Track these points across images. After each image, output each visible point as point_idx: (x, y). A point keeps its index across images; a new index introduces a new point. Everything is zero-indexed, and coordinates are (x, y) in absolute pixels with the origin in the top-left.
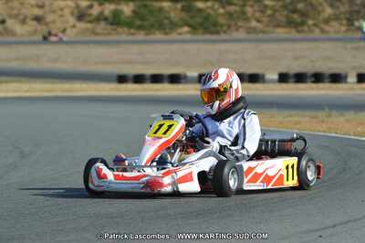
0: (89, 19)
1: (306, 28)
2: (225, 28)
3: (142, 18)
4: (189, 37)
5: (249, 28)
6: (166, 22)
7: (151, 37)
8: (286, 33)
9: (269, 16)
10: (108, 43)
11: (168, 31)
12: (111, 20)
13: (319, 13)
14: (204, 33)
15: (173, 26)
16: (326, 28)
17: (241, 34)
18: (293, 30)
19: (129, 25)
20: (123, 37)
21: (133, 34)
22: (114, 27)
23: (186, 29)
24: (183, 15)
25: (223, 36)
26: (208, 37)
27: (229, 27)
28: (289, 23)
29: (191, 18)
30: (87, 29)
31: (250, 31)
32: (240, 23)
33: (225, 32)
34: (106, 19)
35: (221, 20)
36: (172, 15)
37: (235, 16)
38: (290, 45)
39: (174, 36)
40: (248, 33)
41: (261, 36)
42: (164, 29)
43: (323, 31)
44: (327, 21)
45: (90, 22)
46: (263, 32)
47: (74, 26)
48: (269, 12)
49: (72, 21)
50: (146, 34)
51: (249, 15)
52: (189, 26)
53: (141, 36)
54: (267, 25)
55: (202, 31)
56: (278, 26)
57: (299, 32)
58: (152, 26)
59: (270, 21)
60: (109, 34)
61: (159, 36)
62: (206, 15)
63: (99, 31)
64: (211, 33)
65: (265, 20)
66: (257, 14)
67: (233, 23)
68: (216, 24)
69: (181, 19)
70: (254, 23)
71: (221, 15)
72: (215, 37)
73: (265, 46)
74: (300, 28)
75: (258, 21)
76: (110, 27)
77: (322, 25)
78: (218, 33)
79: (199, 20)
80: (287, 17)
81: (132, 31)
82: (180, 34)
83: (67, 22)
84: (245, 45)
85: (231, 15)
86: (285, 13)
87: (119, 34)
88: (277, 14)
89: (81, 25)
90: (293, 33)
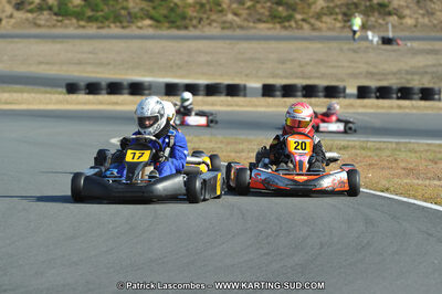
0: (29, 8)
1: (293, 24)
2: (195, 22)
3: (94, 8)
4: (151, 31)
5: (224, 22)
6: (123, 12)
7: (104, 32)
8: (269, 29)
9: (249, 8)
10: (54, 38)
11: (125, 24)
12: (56, 9)
13: (309, 5)
14: (169, 28)
15: (132, 18)
16: (318, 24)
17: (215, 30)
18: (278, 26)
19: (79, 16)
20: (71, 31)
21: (83, 27)
22: (60, 18)
23: (148, 22)
24: (144, 5)
25: (192, 32)
26: (174, 32)
27: (200, 20)
28: (274, 17)
29: (154, 8)
30: (27, 20)
31: (226, 25)
32: (214, 17)
33: (195, 27)
34: (50, 8)
35: (190, 12)
36: (131, 5)
37: (208, 7)
38: (273, 45)
39: (133, 30)
40: (223, 28)
41: (238, 32)
42: (121, 22)
43: (313, 28)
44: (319, 16)
45: (30, 11)
46: (241, 27)
47: (11, 16)
48: (249, 4)
49: (9, 9)
50: (99, 28)
51: (225, 6)
52: (151, 18)
53: (92, 30)
54: (246, 20)
55: (167, 25)
56: (260, 21)
57: (285, 28)
58: (106, 18)
59: (250, 15)
60: (54, 26)
61: (115, 30)
62: (172, 5)
63: (42, 22)
64: (178, 28)
65: (244, 13)
66: (234, 6)
67: (205, 16)
68: (184, 18)
69: (142, 9)
70: (230, 17)
71: (190, 5)
72: (183, 33)
73: (244, 45)
74: (287, 24)
75: (236, 14)
76: (55, 18)
77: (313, 21)
78: (186, 28)
79: (164, 11)
80: (270, 9)
81: (82, 23)
82: (140, 28)
83: (4, 11)
84: (220, 44)
85: (202, 5)
86: (269, 4)
87: (66, 27)
88: (259, 6)
89: (20, 15)
90: (277, 30)
